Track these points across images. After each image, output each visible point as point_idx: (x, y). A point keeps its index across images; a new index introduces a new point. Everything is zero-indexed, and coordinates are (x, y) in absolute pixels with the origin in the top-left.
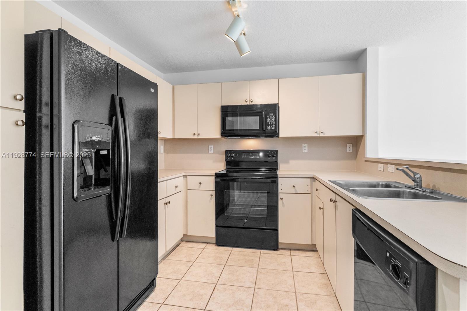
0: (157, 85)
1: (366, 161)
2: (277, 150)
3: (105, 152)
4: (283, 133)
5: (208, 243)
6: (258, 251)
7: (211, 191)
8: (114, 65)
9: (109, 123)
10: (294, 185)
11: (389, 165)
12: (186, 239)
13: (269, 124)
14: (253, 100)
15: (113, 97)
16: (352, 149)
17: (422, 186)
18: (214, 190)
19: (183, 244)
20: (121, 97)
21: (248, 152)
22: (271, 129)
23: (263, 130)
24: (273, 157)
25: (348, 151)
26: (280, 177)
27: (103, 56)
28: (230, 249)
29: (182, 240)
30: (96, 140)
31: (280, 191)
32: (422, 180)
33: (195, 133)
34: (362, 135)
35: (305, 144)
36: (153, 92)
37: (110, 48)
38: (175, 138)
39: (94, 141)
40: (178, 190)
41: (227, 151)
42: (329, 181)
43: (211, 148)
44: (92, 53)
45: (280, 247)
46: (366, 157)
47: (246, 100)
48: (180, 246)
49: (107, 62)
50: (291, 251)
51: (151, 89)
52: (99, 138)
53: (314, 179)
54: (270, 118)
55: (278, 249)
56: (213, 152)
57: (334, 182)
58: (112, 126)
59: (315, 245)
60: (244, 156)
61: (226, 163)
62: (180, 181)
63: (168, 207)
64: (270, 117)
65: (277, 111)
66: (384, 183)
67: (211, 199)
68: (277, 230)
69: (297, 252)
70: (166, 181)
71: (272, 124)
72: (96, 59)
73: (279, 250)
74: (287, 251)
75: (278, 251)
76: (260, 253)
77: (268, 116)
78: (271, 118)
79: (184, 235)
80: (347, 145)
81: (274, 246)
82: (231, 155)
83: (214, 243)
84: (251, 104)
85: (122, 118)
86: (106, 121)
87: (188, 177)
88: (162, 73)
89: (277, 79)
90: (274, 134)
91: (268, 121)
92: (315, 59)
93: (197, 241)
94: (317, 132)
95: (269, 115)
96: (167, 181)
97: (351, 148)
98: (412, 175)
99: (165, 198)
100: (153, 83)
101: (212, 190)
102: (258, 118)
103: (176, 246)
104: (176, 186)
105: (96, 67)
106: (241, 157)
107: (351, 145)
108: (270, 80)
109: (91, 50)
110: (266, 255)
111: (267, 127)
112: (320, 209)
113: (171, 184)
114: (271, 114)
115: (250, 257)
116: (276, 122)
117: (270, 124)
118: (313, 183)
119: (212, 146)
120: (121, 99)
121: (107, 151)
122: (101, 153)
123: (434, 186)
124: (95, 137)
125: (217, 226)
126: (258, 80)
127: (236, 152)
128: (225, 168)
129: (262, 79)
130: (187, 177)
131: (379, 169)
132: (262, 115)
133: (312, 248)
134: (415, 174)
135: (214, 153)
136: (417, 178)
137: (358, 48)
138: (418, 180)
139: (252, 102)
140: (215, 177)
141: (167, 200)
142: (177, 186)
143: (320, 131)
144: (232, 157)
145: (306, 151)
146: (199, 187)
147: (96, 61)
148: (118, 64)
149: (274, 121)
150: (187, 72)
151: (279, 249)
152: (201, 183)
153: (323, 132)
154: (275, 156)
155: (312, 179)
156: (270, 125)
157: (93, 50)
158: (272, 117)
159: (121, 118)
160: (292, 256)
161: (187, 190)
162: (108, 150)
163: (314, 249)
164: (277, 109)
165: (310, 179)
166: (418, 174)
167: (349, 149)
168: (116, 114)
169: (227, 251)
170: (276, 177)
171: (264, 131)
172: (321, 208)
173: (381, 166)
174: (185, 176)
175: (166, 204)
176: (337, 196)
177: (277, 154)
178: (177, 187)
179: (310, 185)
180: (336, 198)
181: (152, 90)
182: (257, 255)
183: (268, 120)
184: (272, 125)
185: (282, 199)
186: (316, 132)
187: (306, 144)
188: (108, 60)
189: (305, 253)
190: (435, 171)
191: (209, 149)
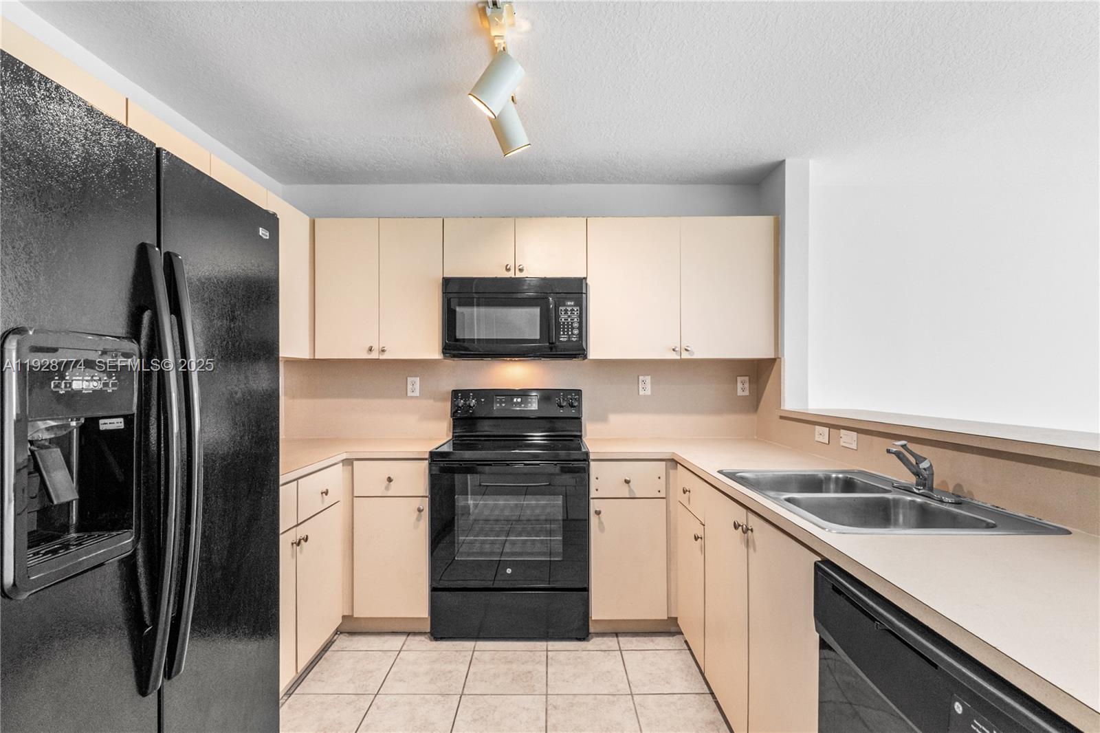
0: (278, 219)
1: (782, 417)
2: (581, 391)
3: (118, 424)
4: (597, 349)
5: (409, 634)
6: (541, 645)
7: (420, 498)
8: (148, 154)
9: (131, 334)
10: (628, 479)
11: (842, 431)
12: (351, 627)
13: (564, 328)
14: (524, 266)
15: (143, 250)
16: (748, 388)
17: (934, 487)
18: (426, 497)
19: (343, 642)
20: (171, 251)
21: (509, 394)
22: (569, 341)
23: (550, 343)
24: (572, 406)
25: (740, 393)
26: (594, 460)
27: (109, 122)
28: (469, 644)
29: (338, 632)
30: (86, 390)
31: (593, 494)
32: (933, 474)
33: (372, 347)
34: (773, 357)
35: (644, 375)
36: (265, 237)
37: (127, 99)
38: (316, 358)
39: (79, 392)
40: (329, 500)
41: (455, 394)
42: (718, 472)
43: (414, 384)
44: (71, 109)
45: (592, 630)
46: (782, 408)
47: (507, 265)
48: (332, 648)
49: (125, 142)
50: (620, 639)
51: (261, 229)
52: (95, 384)
53: (673, 462)
54: (566, 313)
55: (588, 636)
56: (418, 395)
57: (732, 476)
58: (139, 342)
59: (676, 619)
60: (501, 404)
61: (454, 422)
62: (334, 478)
63: (301, 552)
64: (566, 311)
65: (584, 295)
66: (840, 476)
67: (418, 519)
68: (586, 590)
69: (634, 639)
70: (296, 479)
71: (573, 328)
72: (87, 130)
73: (592, 638)
74: (611, 639)
75: (588, 641)
76: (547, 651)
77: (563, 308)
78: (569, 313)
79: (344, 617)
80: (738, 378)
81: (579, 629)
82: (468, 403)
83: (425, 633)
84: (519, 275)
85: (173, 316)
86: (121, 327)
87: (355, 462)
88: (280, 182)
89: (583, 217)
90: (577, 351)
91: (563, 320)
92: (670, 176)
93: (379, 631)
94: (677, 349)
95: (564, 305)
96: (299, 481)
97: (747, 385)
98: (913, 460)
99: (294, 529)
100: (266, 212)
101: (421, 495)
102: (537, 311)
103: (323, 650)
104: (324, 490)
105: (87, 157)
106: (493, 407)
107: (747, 379)
108: (566, 219)
109: (69, 99)
110: (562, 656)
111: (560, 334)
112: (696, 538)
113: (311, 486)
114: (569, 303)
115: (523, 664)
116: (580, 323)
117: (568, 326)
118: (672, 472)
119: (418, 379)
120: (169, 259)
121: (121, 420)
122: (102, 427)
123: (959, 486)
124: (83, 380)
125: (434, 589)
126: (536, 217)
127: (478, 393)
128: (451, 434)
129: (544, 216)
130: (352, 463)
131: (817, 439)
132: (548, 303)
133: (669, 628)
134: (920, 459)
135: (422, 396)
136: (925, 469)
137: (766, 158)
138: (925, 474)
139: (521, 270)
140: (430, 464)
141: (301, 532)
142: (327, 490)
143: (684, 346)
144: (471, 407)
145: (648, 392)
146: (387, 488)
147: (86, 139)
148: (159, 151)
149: (576, 320)
150: (348, 183)
151: (590, 636)
152: (392, 477)
153: (689, 349)
154: (576, 404)
155: (669, 463)
156: (568, 331)
157: (74, 100)
158: (572, 310)
159: (171, 313)
160: (623, 652)
161: (353, 496)
162: (128, 419)
163: (673, 629)
164: (584, 291)
165: (664, 463)
166: (925, 459)
167: (742, 388)
168: (153, 306)
169: (463, 654)
170: (584, 460)
171: (553, 343)
172: (698, 537)
173: (822, 434)
174: (349, 462)
175: (299, 544)
176: (751, 515)
177: (580, 400)
178: (326, 493)
179: (663, 478)
180: (749, 519)
181: (263, 233)
182: (541, 656)
183: (563, 317)
184: (572, 331)
185: (598, 513)
186: (674, 350)
187: (648, 375)
188: (128, 136)
189: (652, 641)
190: (959, 453)
191: (410, 387)
